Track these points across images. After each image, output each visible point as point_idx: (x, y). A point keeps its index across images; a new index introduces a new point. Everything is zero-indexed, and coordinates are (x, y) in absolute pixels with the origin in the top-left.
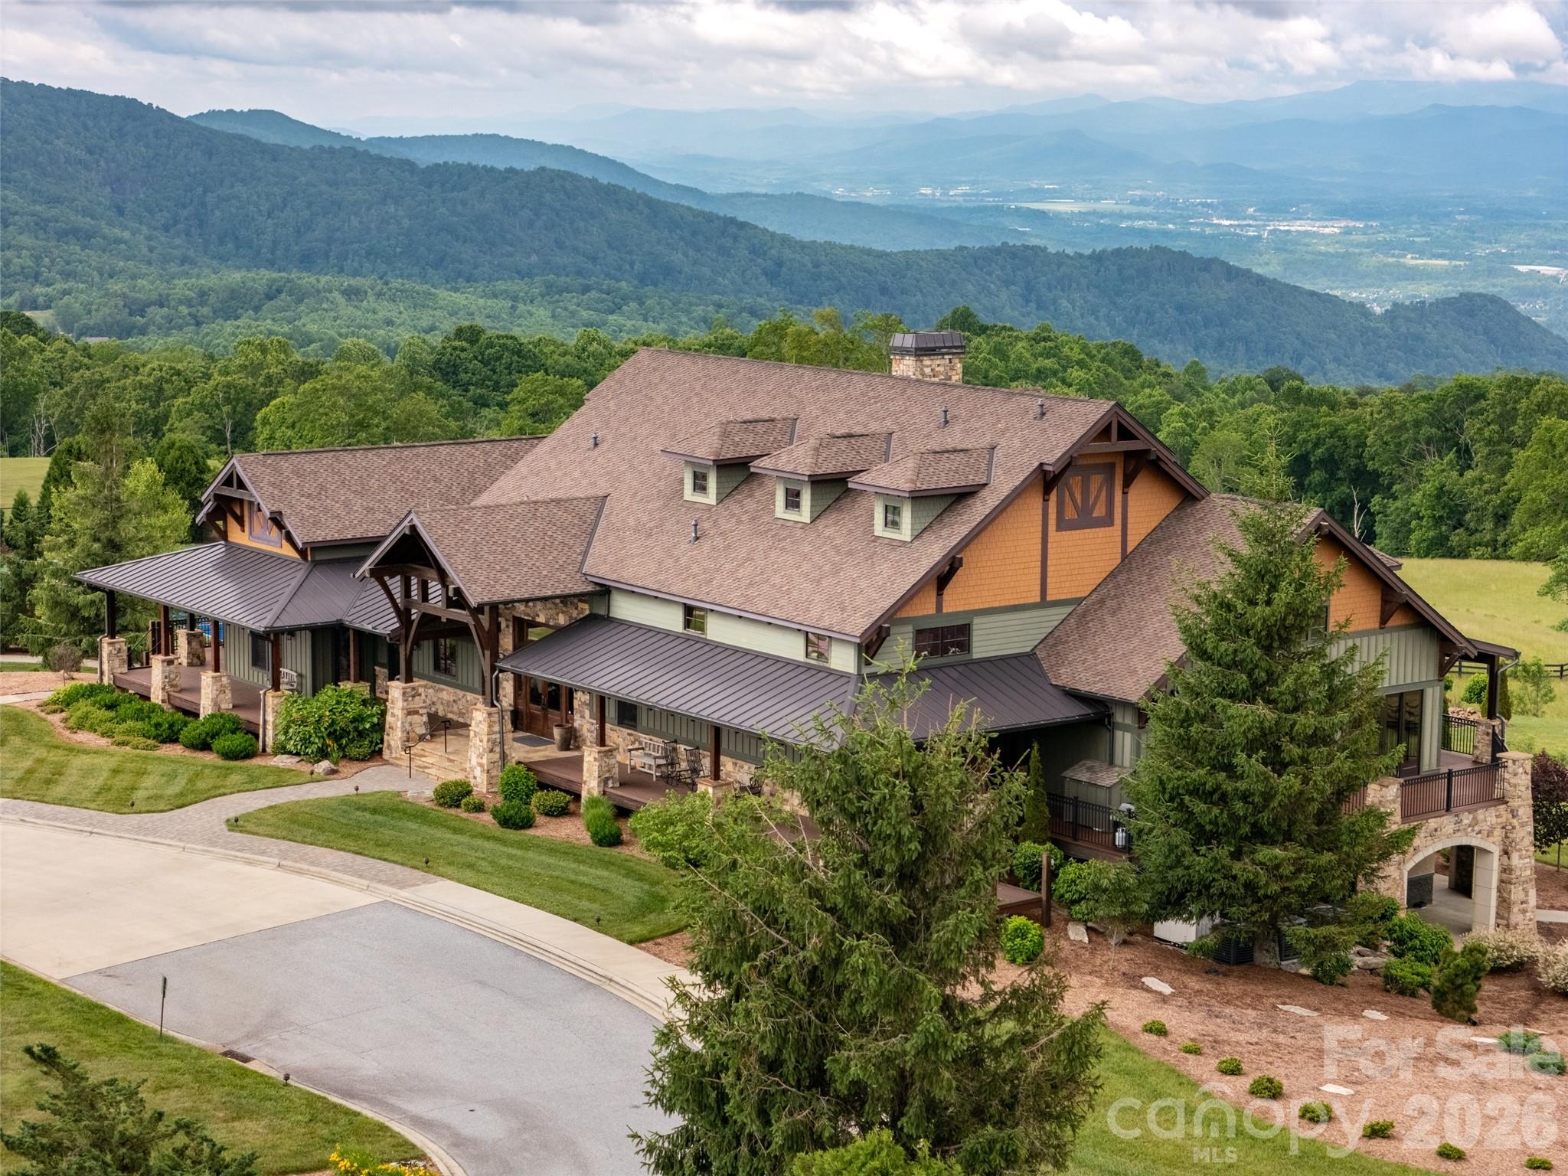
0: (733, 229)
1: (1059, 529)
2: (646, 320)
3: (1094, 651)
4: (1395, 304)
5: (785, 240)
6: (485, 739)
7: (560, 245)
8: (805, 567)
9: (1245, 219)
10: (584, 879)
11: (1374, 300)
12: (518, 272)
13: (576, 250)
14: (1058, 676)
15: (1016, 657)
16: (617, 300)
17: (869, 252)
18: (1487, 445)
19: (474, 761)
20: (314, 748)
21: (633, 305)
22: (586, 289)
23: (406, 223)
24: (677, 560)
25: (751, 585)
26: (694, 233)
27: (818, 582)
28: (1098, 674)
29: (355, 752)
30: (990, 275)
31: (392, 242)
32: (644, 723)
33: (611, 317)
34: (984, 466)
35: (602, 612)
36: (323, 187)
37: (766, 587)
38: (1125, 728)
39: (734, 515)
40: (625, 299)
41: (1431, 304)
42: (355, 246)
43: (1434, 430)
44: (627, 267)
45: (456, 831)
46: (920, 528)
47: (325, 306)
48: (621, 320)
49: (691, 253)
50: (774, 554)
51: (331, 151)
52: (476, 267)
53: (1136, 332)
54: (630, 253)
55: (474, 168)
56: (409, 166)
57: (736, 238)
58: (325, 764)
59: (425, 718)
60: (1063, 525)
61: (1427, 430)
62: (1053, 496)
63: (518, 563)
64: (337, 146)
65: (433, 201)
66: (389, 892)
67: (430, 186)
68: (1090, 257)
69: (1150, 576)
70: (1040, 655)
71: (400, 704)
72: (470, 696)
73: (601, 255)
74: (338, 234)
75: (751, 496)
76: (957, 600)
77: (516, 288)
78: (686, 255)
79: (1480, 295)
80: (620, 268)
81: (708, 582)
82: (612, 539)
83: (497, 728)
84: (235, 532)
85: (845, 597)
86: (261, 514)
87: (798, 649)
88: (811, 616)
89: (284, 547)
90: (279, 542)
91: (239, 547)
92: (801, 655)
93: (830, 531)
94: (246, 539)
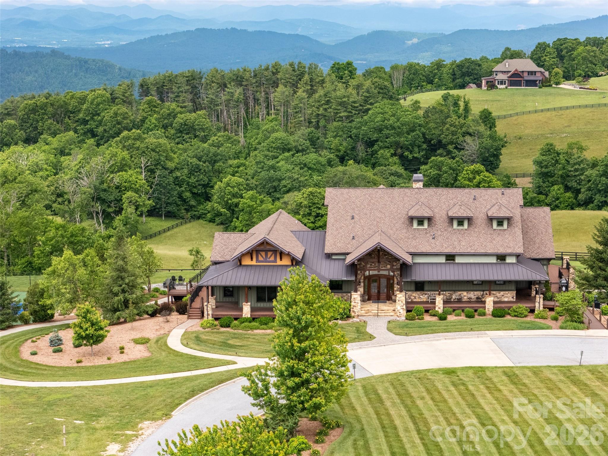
3: (528, 248)
8: (481, 240)
14: (526, 256)
20: (345, 316)
28: (536, 253)
32: (427, 289)
39: (437, 230)
50: (467, 238)
82: (402, 242)
84: (247, 261)
85: (505, 244)
86: (263, 254)
87: (493, 260)
88: (501, 251)
89: (279, 263)
90: (275, 261)
91: (251, 266)
92: (495, 261)
93: (476, 230)
94: (254, 263)
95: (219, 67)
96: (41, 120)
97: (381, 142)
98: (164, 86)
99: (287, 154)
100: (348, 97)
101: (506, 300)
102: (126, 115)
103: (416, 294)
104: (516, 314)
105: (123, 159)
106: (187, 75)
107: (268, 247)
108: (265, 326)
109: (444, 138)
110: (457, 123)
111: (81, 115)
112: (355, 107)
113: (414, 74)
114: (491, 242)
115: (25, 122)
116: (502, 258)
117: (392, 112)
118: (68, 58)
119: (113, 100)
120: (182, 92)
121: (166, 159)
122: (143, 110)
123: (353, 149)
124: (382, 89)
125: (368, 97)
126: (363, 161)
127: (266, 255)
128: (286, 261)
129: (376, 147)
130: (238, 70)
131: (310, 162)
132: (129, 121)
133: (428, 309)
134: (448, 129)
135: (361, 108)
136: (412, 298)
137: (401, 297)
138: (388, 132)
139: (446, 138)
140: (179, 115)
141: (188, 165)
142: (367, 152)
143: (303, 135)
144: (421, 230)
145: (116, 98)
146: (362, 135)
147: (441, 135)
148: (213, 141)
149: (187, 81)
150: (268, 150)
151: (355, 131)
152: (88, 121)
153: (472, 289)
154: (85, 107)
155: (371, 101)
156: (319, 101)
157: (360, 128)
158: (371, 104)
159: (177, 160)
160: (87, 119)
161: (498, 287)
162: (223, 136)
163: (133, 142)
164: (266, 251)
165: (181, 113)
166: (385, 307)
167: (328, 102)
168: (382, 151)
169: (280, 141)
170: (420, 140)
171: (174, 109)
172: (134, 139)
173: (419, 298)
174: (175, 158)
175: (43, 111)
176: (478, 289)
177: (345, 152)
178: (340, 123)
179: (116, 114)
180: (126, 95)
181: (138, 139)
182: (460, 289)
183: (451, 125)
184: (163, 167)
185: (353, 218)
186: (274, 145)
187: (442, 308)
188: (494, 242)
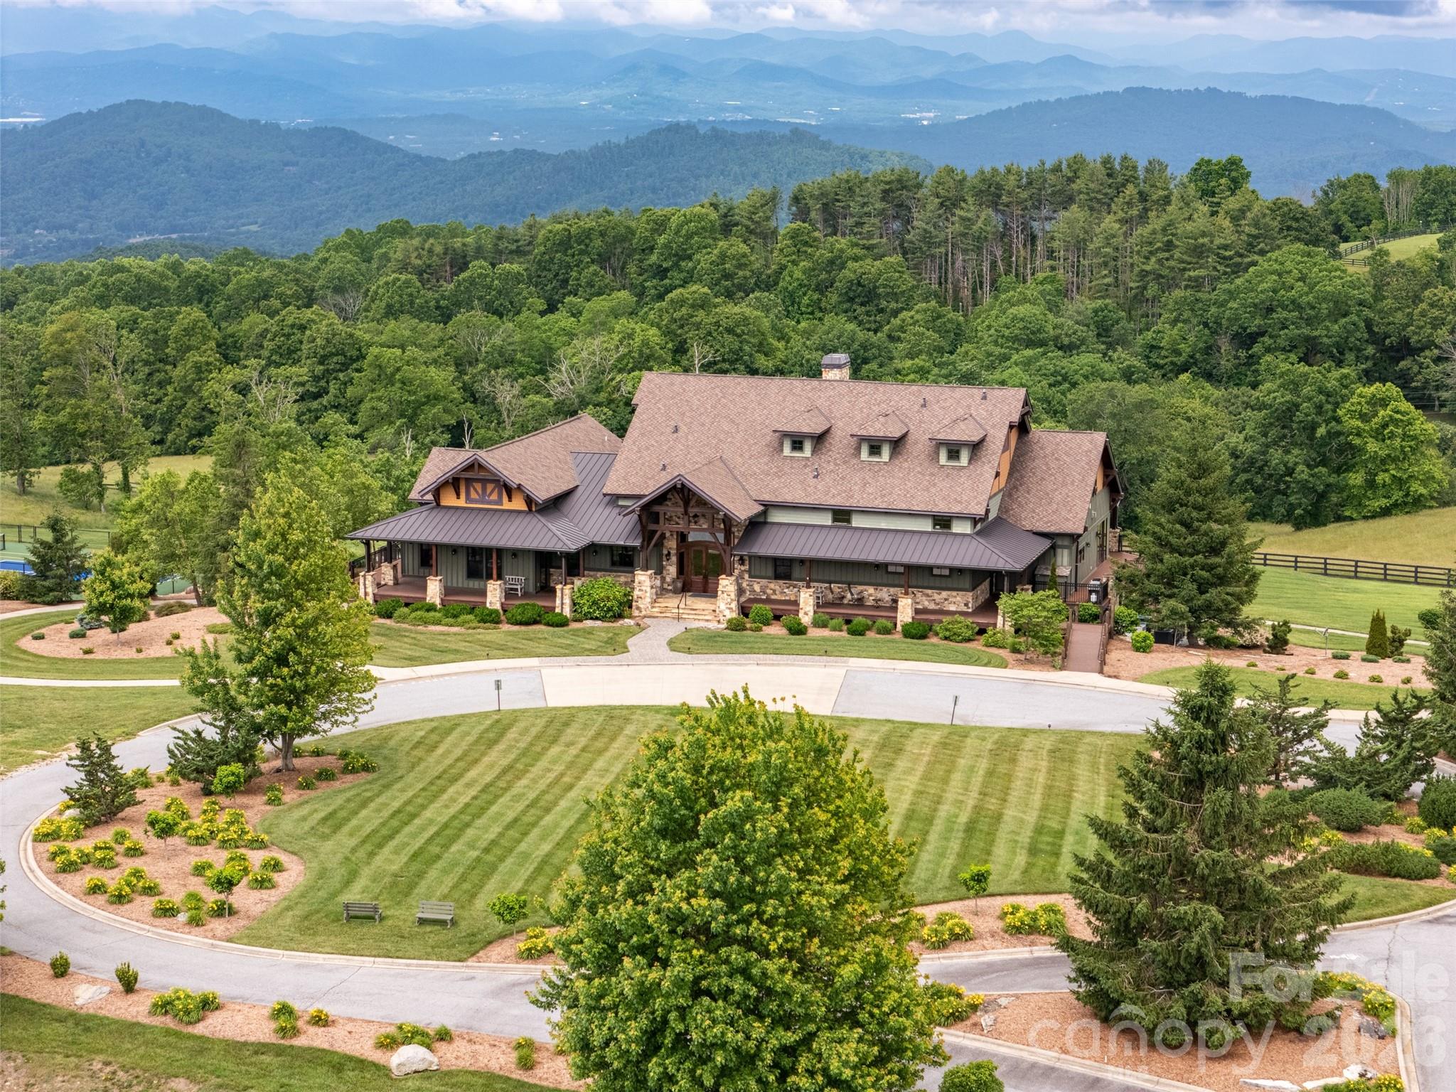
3: (1034, 512)
6: (732, 594)
8: (909, 484)
14: (1024, 526)
19: (723, 607)
20: (611, 613)
24: (815, 488)
25: (883, 496)
34: (978, 426)
35: (761, 519)
37: (894, 496)
39: (829, 461)
50: (881, 479)
58: (628, 622)
59: (659, 590)
66: (845, 666)
69: (1034, 473)
70: (1004, 517)
71: (648, 583)
75: (831, 451)
82: (752, 480)
84: (449, 499)
85: (953, 496)
86: (478, 486)
87: (927, 526)
88: (942, 507)
89: (507, 505)
90: (500, 502)
91: (457, 508)
92: (930, 529)
93: (906, 465)
94: (461, 502)
95: (959, 165)
96: (577, 266)
97: (1271, 337)
98: (838, 201)
99: (1029, 352)
100: (1212, 235)
101: (953, 608)
102: (743, 260)
103: (774, 585)
104: (947, 634)
105: (645, 343)
106: (887, 179)
107: (482, 474)
108: (451, 620)
109: (1415, 333)
110: (1446, 301)
111: (654, 258)
112: (1225, 258)
113: (1434, 192)
114: (927, 490)
115: (545, 269)
116: (943, 522)
117: (1300, 272)
118: (825, 146)
119: (727, 228)
120: (868, 214)
121: (758, 351)
122: (781, 250)
123: (1209, 350)
124: (1297, 220)
125: (1255, 237)
126: (1229, 378)
127: (484, 489)
128: (518, 504)
129: (1257, 348)
130: (995, 170)
131: (1076, 372)
132: (748, 274)
133: (778, 613)
134: (1423, 314)
135: (1238, 260)
136: (769, 592)
137: (726, 584)
138: (1285, 314)
139: (1418, 334)
140: (850, 264)
141: (802, 365)
142: (1237, 357)
143: (1079, 313)
144: (798, 459)
145: (736, 224)
146: (1228, 319)
147: (1407, 325)
148: (903, 321)
149: (885, 192)
150: (996, 343)
151: (1213, 310)
152: (667, 270)
153: (885, 581)
154: (662, 240)
155: (1262, 245)
156: (1151, 243)
157: (1222, 305)
158: (1262, 253)
159: (780, 355)
160: (665, 265)
161: (938, 582)
162: (925, 311)
163: (690, 311)
164: (484, 482)
165: (856, 259)
166: (700, 604)
167: (1169, 246)
168: (1269, 358)
169: (1021, 325)
170: (1358, 335)
171: (842, 251)
172: (693, 306)
173: (783, 593)
174: (779, 349)
175: (583, 247)
176: (896, 582)
177: (1192, 357)
178: (1189, 292)
179: (723, 257)
180: (756, 217)
181: (702, 307)
182: (862, 580)
183: (1432, 305)
184: (747, 367)
185: (676, 430)
186: (1007, 332)
187: (811, 613)
188: (933, 490)
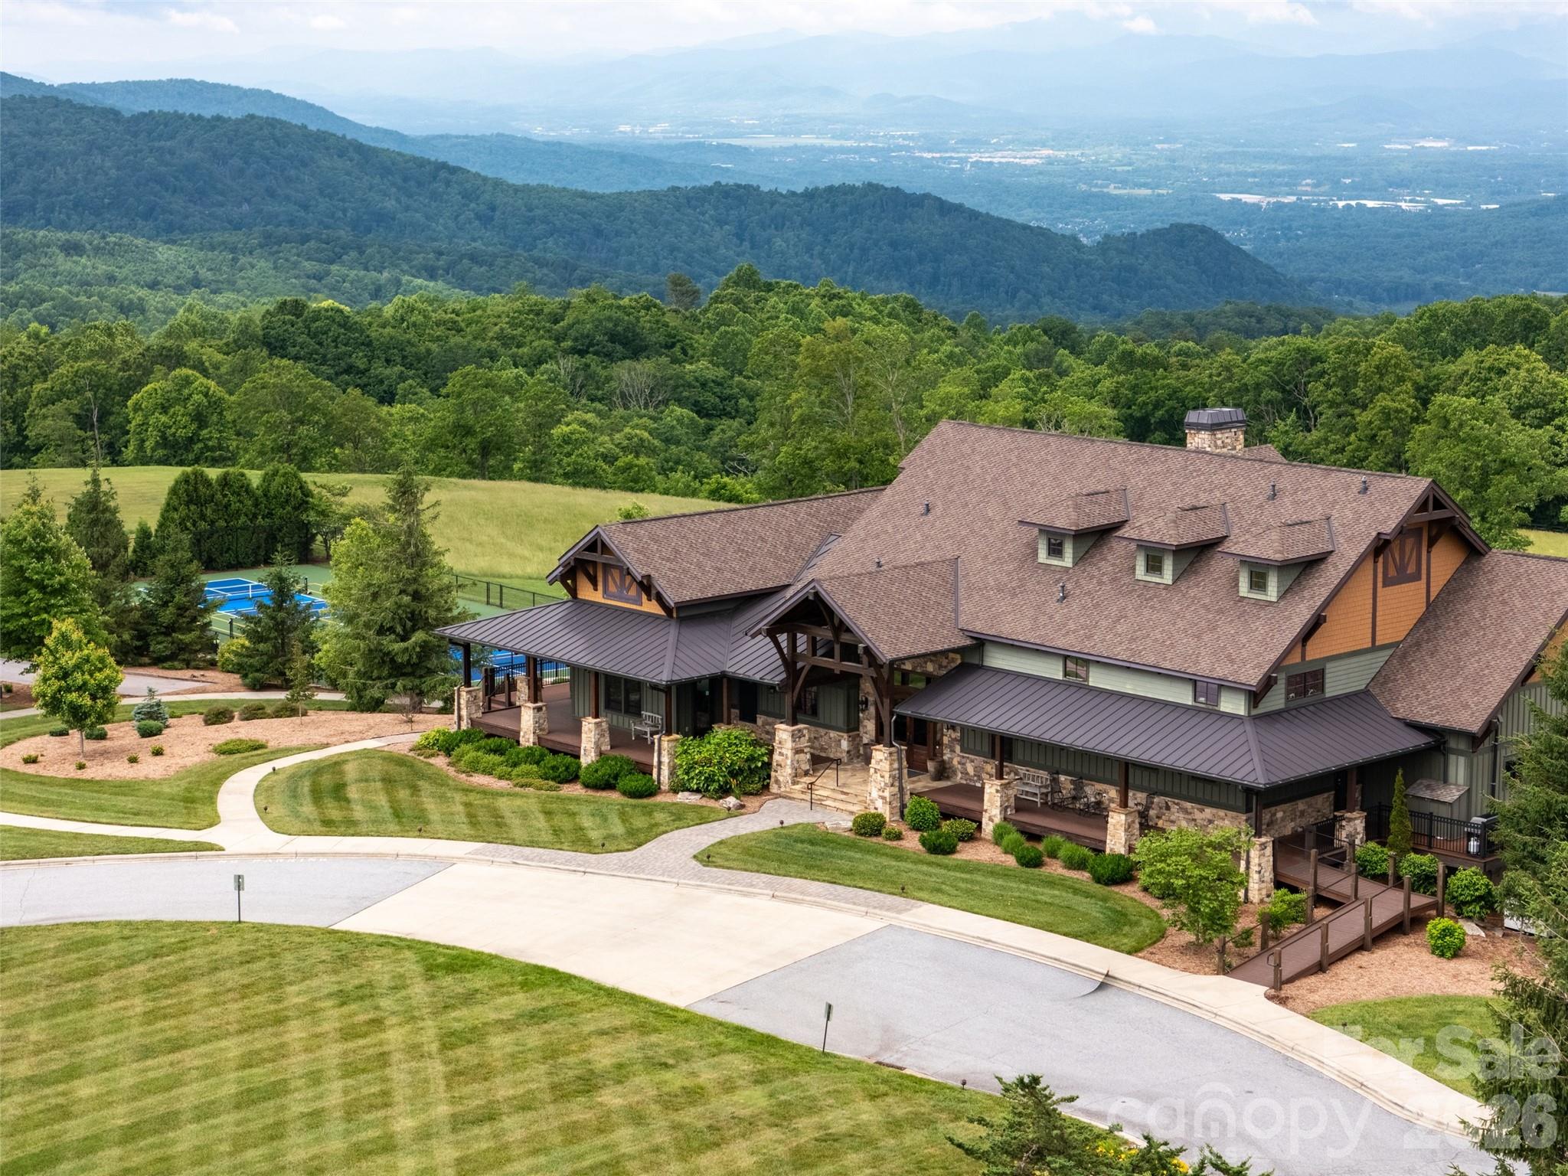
0: (443, 174)
1: (1385, 585)
2: (367, 269)
3: (1424, 688)
4: (1107, 236)
5: (498, 184)
6: (887, 775)
7: (271, 193)
8: (1180, 624)
9: (946, 151)
10: (1043, 898)
11: (1081, 231)
12: (230, 222)
13: (287, 198)
14: (1396, 710)
15: (1356, 694)
16: (337, 250)
17: (583, 195)
18: (1330, 407)
19: (875, 794)
20: (715, 785)
21: (353, 254)
22: (305, 239)
23: (113, 173)
24: (1051, 617)
25: (1133, 640)
26: (405, 179)
27: (1199, 637)
28: (1434, 708)
29: (751, 787)
30: (703, 214)
31: (100, 193)
32: (1020, 757)
33: (334, 268)
34: (1327, 536)
35: (976, 661)
36: (27, 138)
37: (1149, 641)
38: (1459, 753)
39: (1093, 577)
40: (346, 248)
41: (1142, 236)
42: (63, 197)
43: (1274, 393)
44: (340, 214)
45: (898, 858)
46: (1283, 589)
47: (43, 261)
48: (344, 270)
49: (403, 199)
50: (1146, 612)
51: (32, 100)
52: (186, 217)
53: (851, 269)
54: (343, 200)
55: (181, 117)
56: (114, 114)
57: (448, 183)
58: (731, 801)
59: (808, 756)
60: (1387, 583)
61: (1269, 394)
62: (1381, 559)
63: (908, 622)
64: (38, 96)
65: (141, 151)
66: (892, 918)
67: (135, 135)
68: (802, 195)
69: (1457, 622)
70: (1375, 691)
71: (789, 744)
72: (833, 734)
73: (313, 203)
74: (44, 186)
75: (1105, 559)
76: (1316, 650)
77: (234, 239)
78: (398, 200)
79: (1190, 226)
80: (332, 216)
81: (1089, 637)
82: (977, 597)
83: (896, 765)
84: (586, 590)
86: (616, 575)
87: (1185, 696)
89: (645, 605)
91: (592, 604)
92: (1190, 701)
93: (1193, 592)
94: (599, 596)
107: (606, 556)
116: (1208, 692)
127: (622, 579)
137: (881, 759)
144: (1052, 569)
185: (927, 511)
187: (997, 820)
